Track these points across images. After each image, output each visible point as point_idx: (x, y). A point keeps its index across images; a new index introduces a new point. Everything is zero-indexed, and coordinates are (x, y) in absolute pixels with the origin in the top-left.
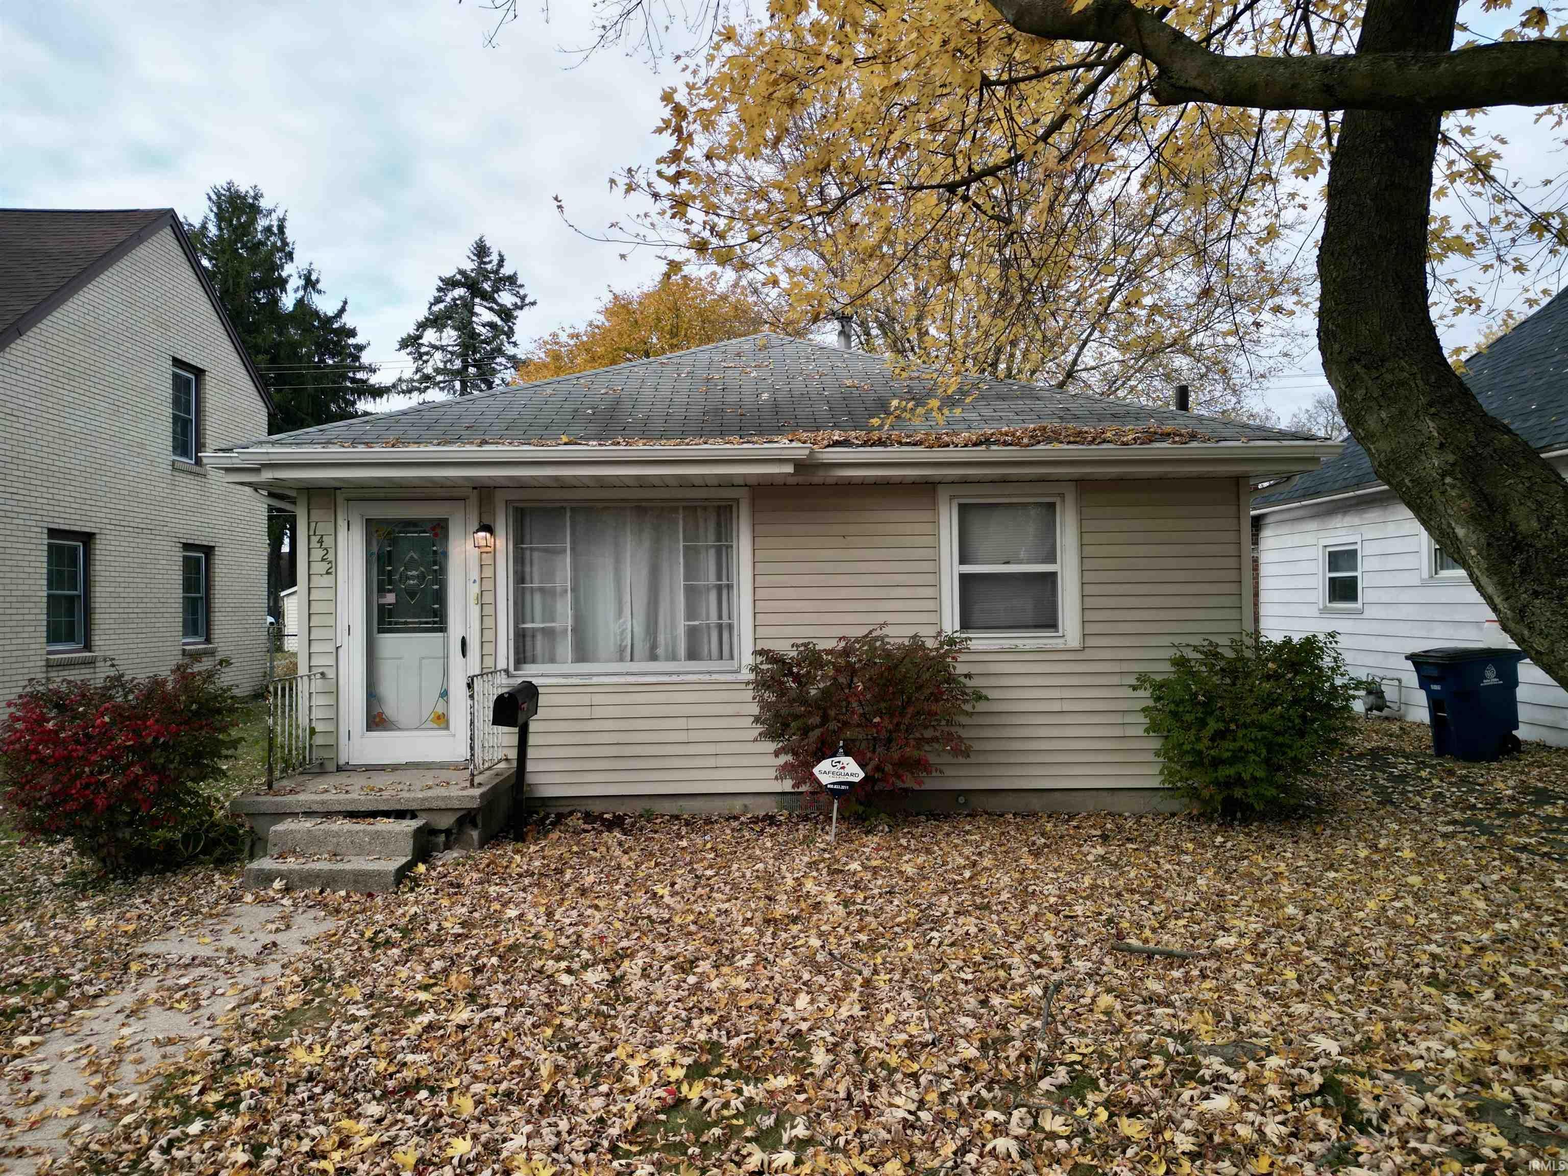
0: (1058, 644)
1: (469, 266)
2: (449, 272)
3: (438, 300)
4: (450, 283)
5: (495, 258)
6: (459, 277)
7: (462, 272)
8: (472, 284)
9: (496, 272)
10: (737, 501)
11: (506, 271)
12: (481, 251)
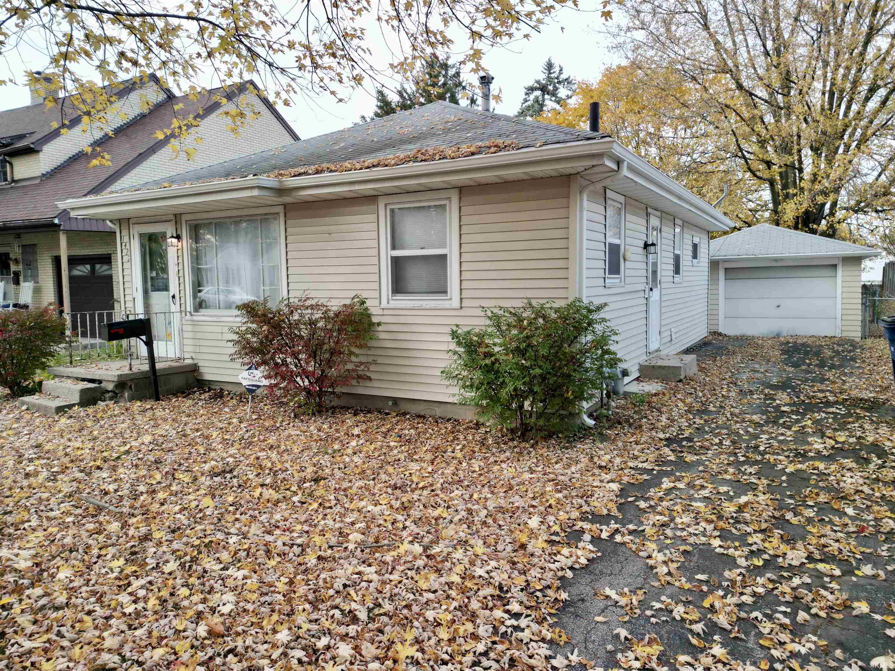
0: (446, 304)
1: (542, 77)
2: (531, 83)
3: (526, 101)
4: (532, 89)
5: (557, 69)
6: (536, 85)
7: (538, 82)
8: (543, 89)
9: (557, 78)
10: (278, 214)
11: (563, 77)
12: (550, 66)
